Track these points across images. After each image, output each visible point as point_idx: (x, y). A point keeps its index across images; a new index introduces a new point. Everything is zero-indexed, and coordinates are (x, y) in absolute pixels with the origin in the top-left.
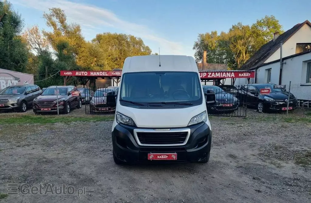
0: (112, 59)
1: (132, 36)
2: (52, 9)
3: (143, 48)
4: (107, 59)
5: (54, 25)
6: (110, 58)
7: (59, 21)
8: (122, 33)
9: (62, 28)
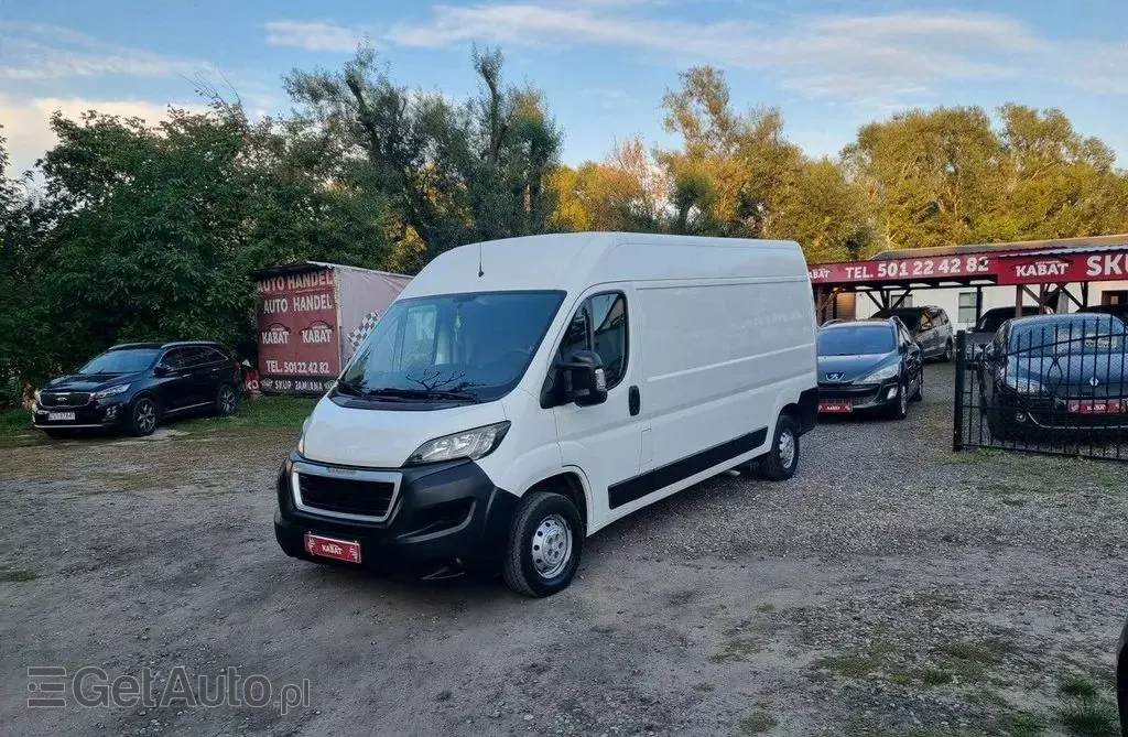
0: (913, 211)
1: (1015, 109)
2: (686, 72)
3: (1074, 148)
4: (891, 214)
5: (688, 124)
6: (903, 208)
7: (706, 109)
8: (961, 106)
9: (716, 129)
